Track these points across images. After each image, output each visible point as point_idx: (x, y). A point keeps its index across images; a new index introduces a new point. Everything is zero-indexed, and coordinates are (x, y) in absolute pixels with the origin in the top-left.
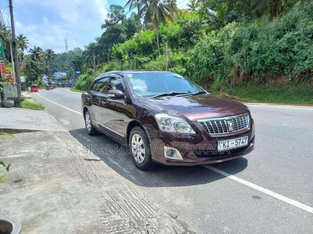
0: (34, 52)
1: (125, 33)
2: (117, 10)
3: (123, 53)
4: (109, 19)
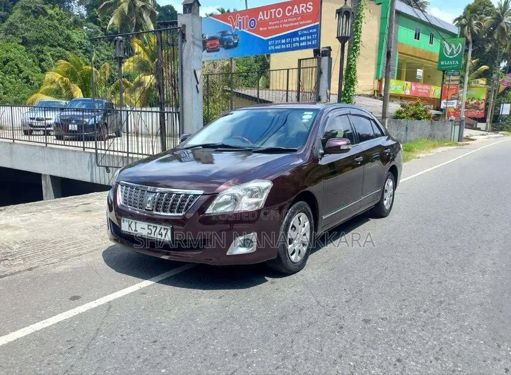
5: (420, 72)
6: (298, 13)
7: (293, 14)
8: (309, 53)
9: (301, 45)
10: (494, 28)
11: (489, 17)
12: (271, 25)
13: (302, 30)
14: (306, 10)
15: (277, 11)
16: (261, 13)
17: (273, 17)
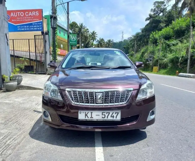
0: (99, 42)
1: (164, 22)
2: (159, 5)
3: (158, 38)
4: (152, 13)
5: (62, 46)
6: (32, 15)
7: (29, 15)
8: (40, 33)
9: (34, 29)
10: (79, 33)
11: (77, 29)
12: (18, 19)
13: (34, 23)
14: (35, 15)
15: (21, 13)
16: (12, 13)
17: (19, 16)
